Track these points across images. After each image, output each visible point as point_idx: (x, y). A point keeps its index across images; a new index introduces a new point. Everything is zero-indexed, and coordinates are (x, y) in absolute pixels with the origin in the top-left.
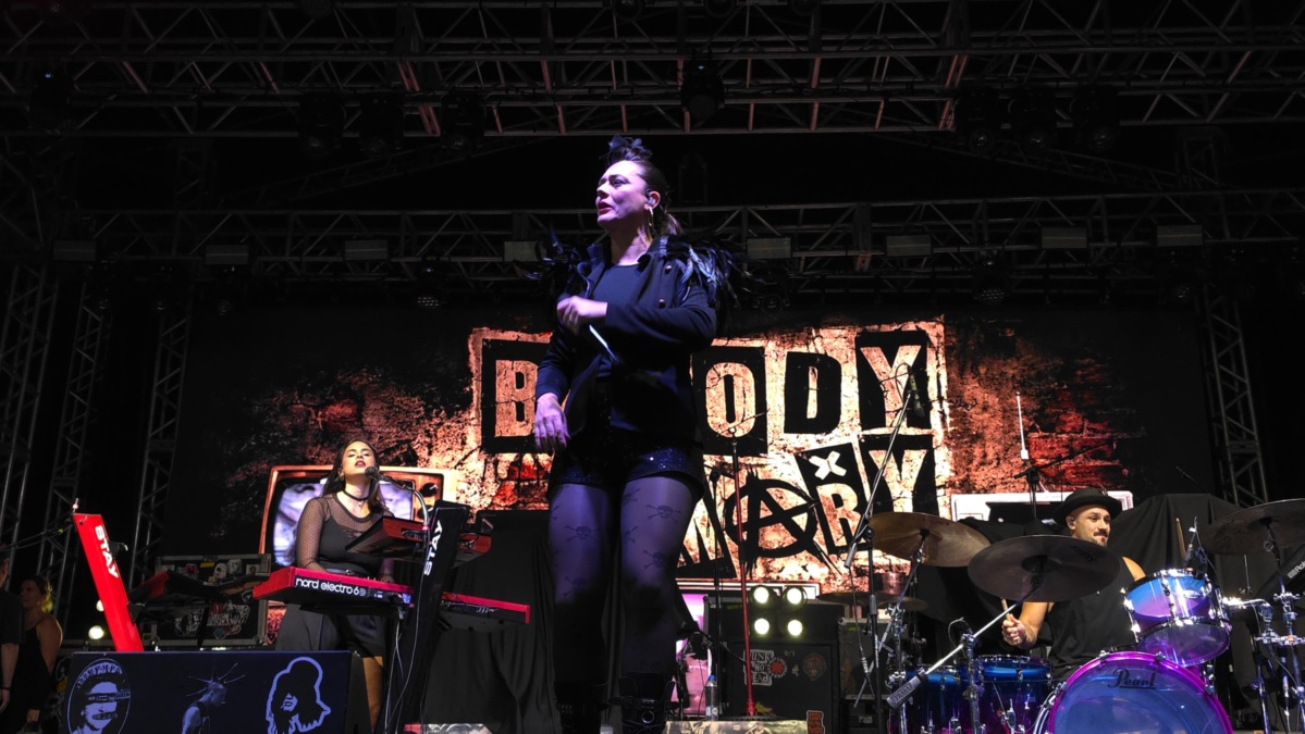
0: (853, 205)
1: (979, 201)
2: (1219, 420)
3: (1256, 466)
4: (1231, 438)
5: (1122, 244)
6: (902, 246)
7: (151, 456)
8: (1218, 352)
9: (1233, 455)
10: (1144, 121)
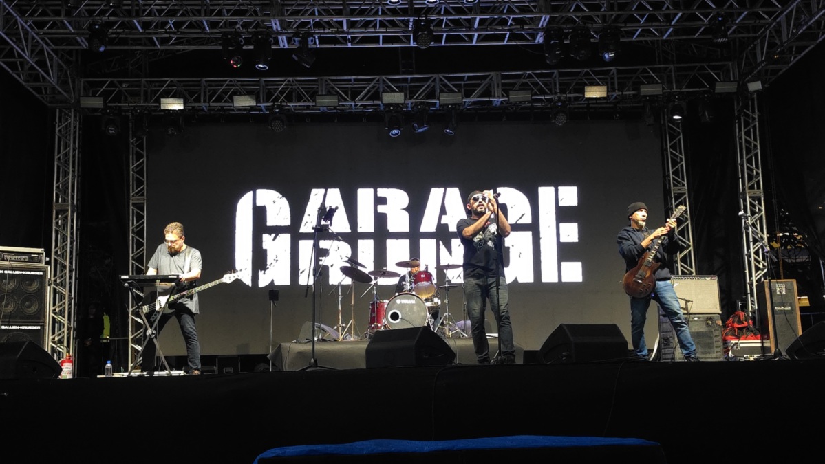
0: (492, 73)
1: (555, 71)
2: (669, 176)
3: (685, 198)
4: (674, 185)
5: (624, 93)
6: (517, 96)
7: (133, 205)
8: (670, 142)
9: (674, 194)
10: (634, 38)
